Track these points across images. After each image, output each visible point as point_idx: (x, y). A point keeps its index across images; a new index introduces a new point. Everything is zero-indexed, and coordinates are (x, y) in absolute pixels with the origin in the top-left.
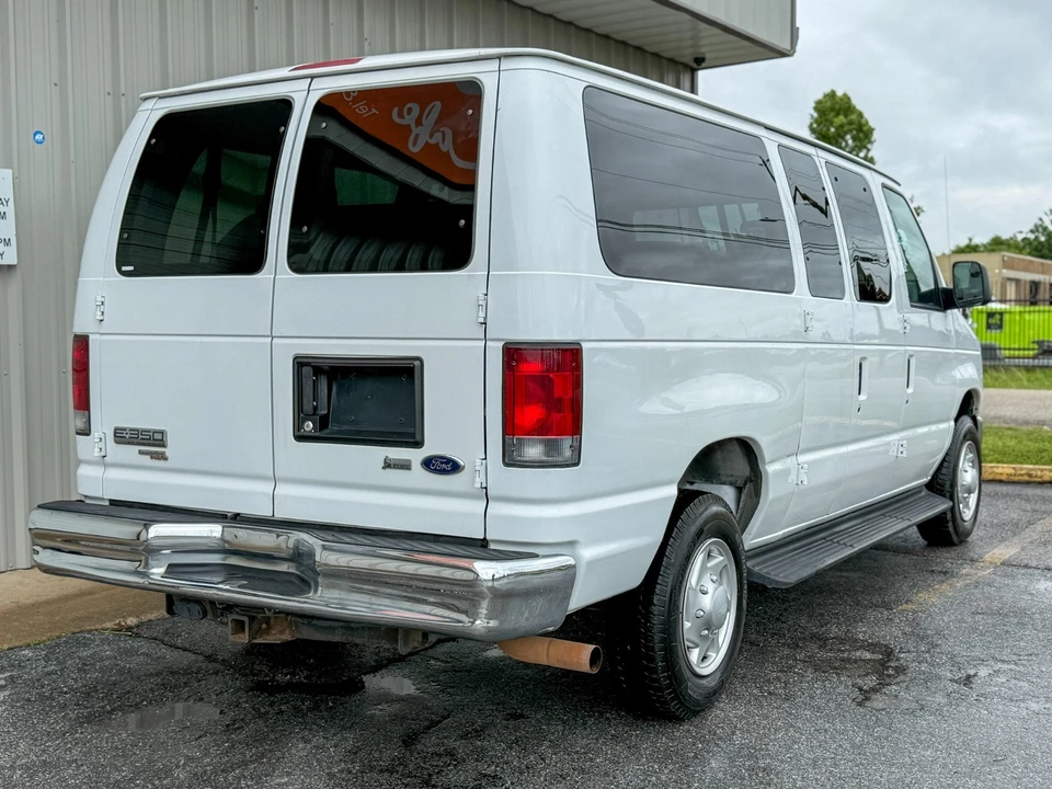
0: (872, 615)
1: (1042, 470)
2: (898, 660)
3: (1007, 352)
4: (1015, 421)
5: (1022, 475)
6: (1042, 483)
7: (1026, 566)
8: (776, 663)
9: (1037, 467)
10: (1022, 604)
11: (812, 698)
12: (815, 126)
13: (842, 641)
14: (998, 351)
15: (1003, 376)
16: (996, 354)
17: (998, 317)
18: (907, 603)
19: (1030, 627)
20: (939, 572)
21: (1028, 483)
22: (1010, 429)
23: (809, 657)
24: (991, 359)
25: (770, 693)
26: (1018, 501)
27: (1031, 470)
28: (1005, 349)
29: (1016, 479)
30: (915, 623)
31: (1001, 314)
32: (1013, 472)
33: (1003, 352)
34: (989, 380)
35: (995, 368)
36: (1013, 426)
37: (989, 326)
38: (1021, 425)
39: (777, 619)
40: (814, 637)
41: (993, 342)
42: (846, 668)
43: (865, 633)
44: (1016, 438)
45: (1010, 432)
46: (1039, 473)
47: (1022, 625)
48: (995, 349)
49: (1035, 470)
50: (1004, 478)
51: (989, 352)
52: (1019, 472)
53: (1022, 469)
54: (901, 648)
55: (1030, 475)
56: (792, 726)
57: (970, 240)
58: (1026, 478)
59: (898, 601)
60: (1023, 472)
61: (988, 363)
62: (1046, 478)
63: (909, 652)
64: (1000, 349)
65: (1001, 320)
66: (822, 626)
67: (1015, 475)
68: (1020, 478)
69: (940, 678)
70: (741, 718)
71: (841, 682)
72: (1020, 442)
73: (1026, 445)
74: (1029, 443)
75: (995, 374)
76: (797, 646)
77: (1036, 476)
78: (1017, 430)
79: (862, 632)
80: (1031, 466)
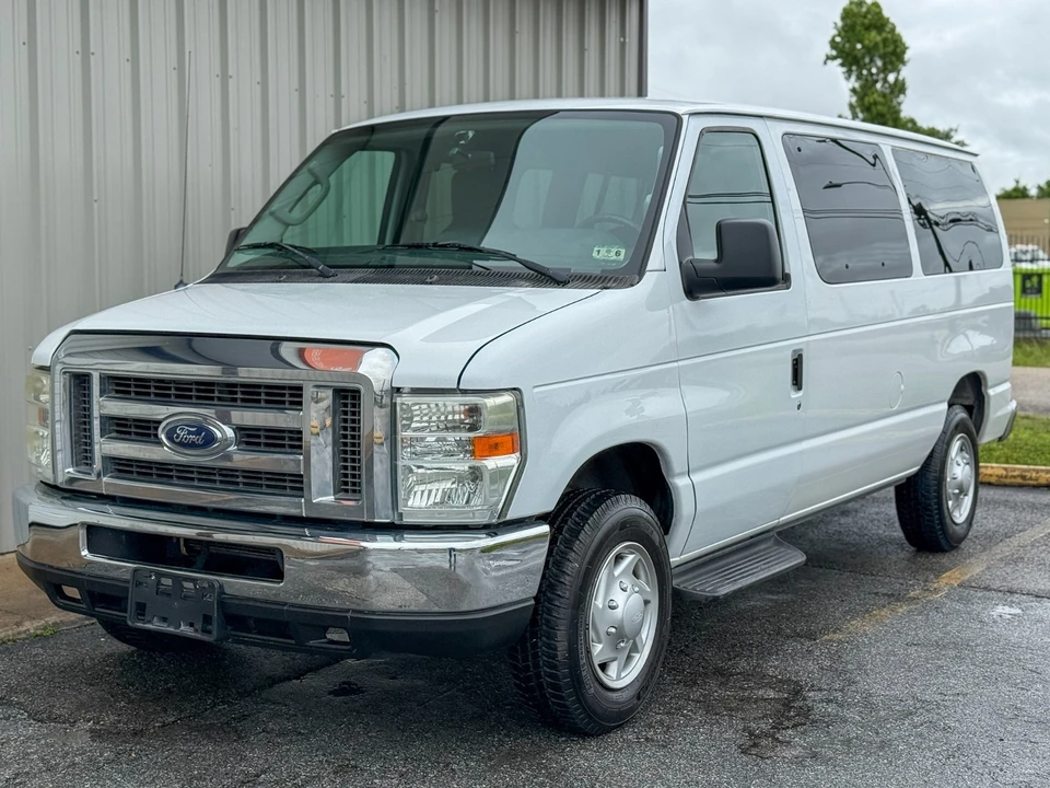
0: (791, 646)
1: (1037, 471)
2: (804, 699)
3: (1044, 322)
4: (1036, 408)
5: (1014, 477)
6: (1037, 487)
7: (987, 589)
8: (665, 704)
9: (1032, 467)
10: (968, 634)
11: (693, 744)
12: (838, 39)
13: (747, 676)
14: (1033, 321)
15: (1036, 350)
16: (1031, 324)
17: (1035, 279)
18: (834, 632)
19: (968, 661)
20: (884, 595)
21: (1021, 486)
22: (1027, 418)
23: (705, 696)
24: (1024, 330)
25: (647, 739)
26: (1002, 508)
27: (1025, 471)
28: (1042, 318)
29: (1008, 481)
30: (836, 657)
31: (1040, 276)
32: (1004, 473)
33: (1039, 321)
34: (1020, 356)
35: (1028, 341)
36: (1031, 414)
37: (1024, 291)
38: (1042, 412)
39: (682, 651)
40: (719, 672)
41: (1028, 310)
42: (743, 710)
43: (775, 667)
44: (1032, 429)
45: (1025, 422)
46: (1034, 475)
47: (960, 658)
48: (1030, 318)
49: (1028, 471)
50: (993, 480)
51: (1023, 321)
52: (1010, 474)
53: (1014, 470)
54: (813, 686)
55: (1024, 477)
56: (661, 777)
57: (1018, 182)
58: (1019, 480)
59: (826, 630)
60: (1016, 473)
61: (1021, 335)
62: (1042, 481)
63: (820, 690)
64: (1036, 318)
65: (1040, 282)
66: (730, 660)
67: (1006, 477)
68: (1013, 480)
69: (846, 721)
70: (604, 769)
71: (731, 726)
72: (1036, 434)
73: (1041, 438)
74: (1046, 436)
75: (1028, 349)
76: (695, 683)
77: (1031, 479)
78: (1033, 419)
79: (773, 667)
80: (1025, 467)
